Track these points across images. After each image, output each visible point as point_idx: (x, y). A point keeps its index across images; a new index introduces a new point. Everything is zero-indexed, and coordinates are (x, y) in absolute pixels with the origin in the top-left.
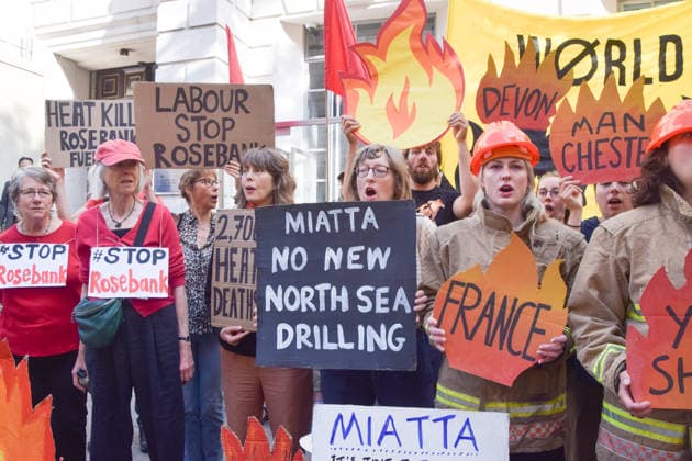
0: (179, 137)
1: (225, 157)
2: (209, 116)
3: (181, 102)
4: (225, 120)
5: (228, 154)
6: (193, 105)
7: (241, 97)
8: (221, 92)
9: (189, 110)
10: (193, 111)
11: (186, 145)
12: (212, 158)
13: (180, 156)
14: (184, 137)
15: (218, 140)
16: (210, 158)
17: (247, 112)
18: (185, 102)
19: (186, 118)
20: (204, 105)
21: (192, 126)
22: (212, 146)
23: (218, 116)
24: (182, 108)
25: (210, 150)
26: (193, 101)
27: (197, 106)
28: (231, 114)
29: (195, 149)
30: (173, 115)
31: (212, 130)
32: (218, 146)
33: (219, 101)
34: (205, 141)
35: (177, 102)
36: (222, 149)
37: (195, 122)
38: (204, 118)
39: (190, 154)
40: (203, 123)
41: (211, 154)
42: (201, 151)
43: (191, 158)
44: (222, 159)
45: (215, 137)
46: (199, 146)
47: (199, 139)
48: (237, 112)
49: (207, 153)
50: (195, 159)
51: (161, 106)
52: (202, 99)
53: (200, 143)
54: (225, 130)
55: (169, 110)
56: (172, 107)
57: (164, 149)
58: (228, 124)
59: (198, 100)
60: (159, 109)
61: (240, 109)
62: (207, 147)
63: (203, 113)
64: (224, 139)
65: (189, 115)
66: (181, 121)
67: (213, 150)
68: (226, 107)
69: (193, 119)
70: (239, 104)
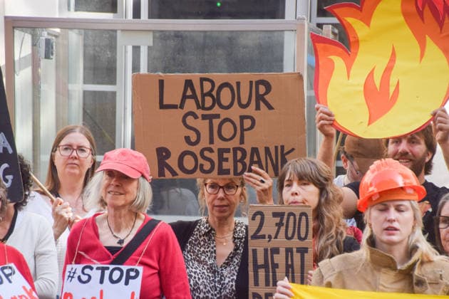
0: (187, 139)
1: (244, 165)
2: (224, 114)
3: (190, 97)
4: (242, 118)
5: (247, 161)
6: (203, 101)
7: (262, 89)
8: (238, 84)
9: (198, 107)
10: (204, 108)
11: (196, 149)
12: (228, 165)
13: (189, 163)
14: (193, 139)
15: (235, 143)
16: (226, 165)
17: (270, 107)
18: (194, 96)
19: (196, 117)
20: (216, 101)
21: (203, 126)
22: (228, 150)
23: (235, 113)
24: (190, 105)
25: (225, 155)
26: (204, 95)
27: (209, 101)
28: (251, 111)
29: (207, 154)
30: (179, 113)
31: (227, 130)
32: (235, 150)
33: (236, 95)
34: (219, 144)
35: (184, 97)
36: (239, 155)
37: (207, 121)
38: (217, 116)
39: (201, 161)
40: (216, 122)
41: (227, 160)
42: (214, 157)
43: (202, 166)
44: (240, 166)
45: (231, 139)
46: (211, 150)
47: (212, 141)
48: (258, 108)
49: (222, 159)
50: (207, 166)
51: (166, 102)
52: (214, 93)
53: (211, 146)
54: (243, 130)
55: (174, 107)
56: (178, 103)
57: (168, 154)
58: (247, 123)
59: (209, 94)
60: (162, 106)
61: (262, 104)
62: (221, 151)
63: (216, 110)
64: (242, 142)
65: (199, 112)
66: (190, 120)
67: (230, 156)
68: (244, 101)
69: (204, 117)
70: (260, 98)
